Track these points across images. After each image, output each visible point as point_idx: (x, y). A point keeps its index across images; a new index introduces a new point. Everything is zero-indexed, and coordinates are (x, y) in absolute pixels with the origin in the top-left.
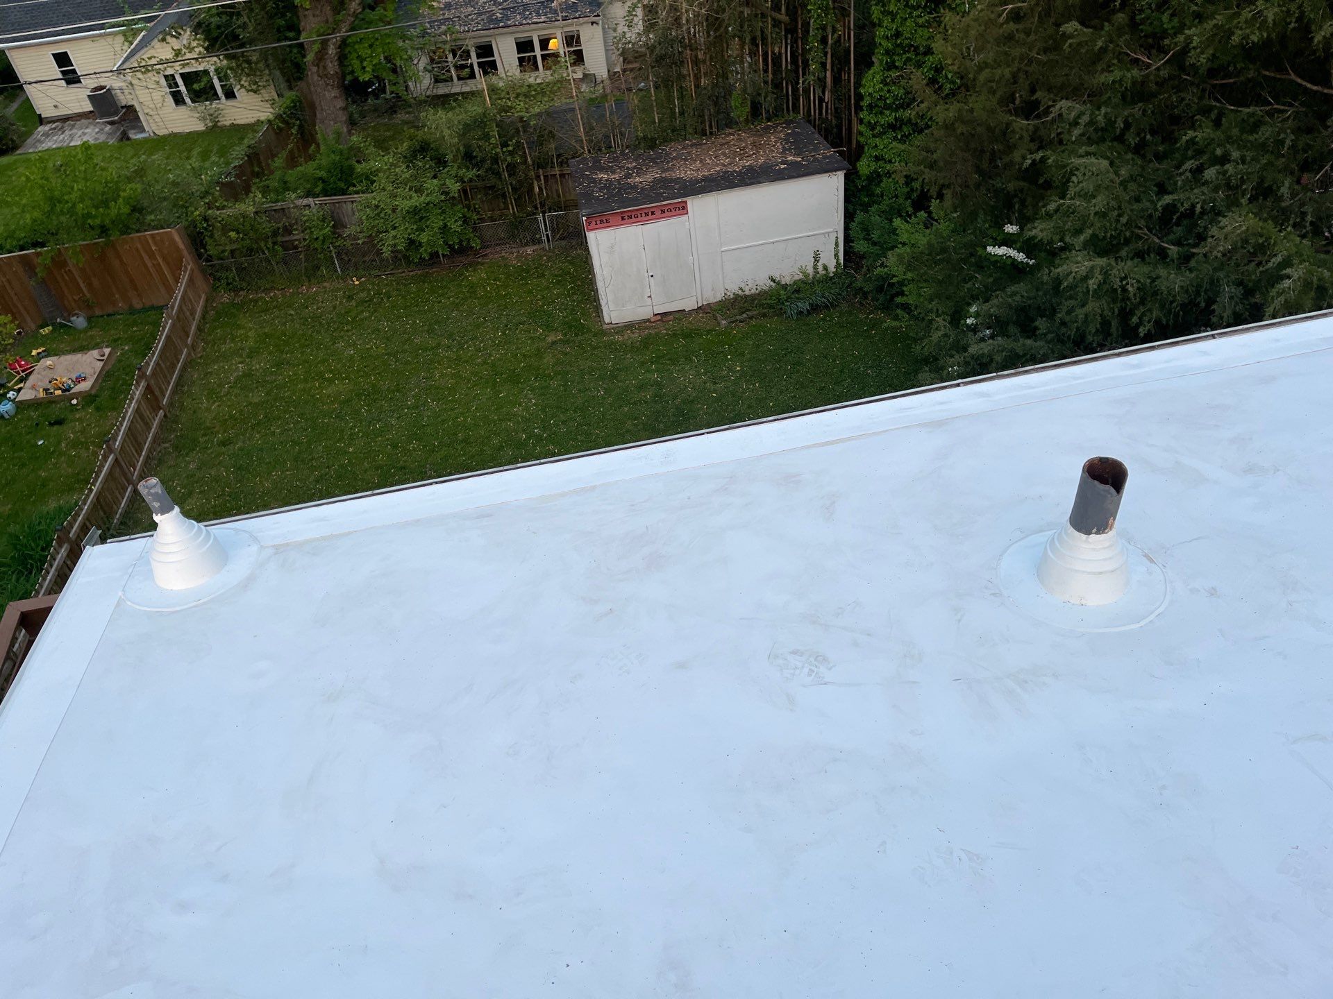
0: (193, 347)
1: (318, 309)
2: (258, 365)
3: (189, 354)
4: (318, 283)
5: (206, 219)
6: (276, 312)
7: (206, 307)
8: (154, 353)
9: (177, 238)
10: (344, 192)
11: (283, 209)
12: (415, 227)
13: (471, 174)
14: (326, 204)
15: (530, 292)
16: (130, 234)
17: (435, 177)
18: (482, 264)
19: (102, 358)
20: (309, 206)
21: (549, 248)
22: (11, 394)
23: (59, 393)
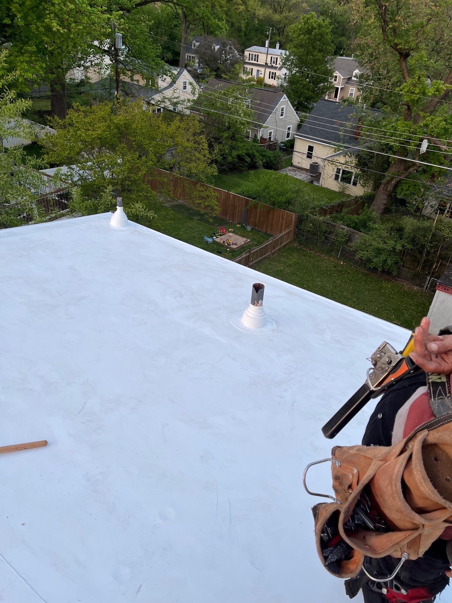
0: (273, 253)
1: (321, 264)
4: (329, 256)
5: (307, 216)
6: (308, 258)
7: (287, 244)
8: (258, 247)
9: (294, 218)
10: (360, 231)
11: (335, 226)
12: (374, 255)
13: (409, 246)
14: (350, 231)
16: (281, 209)
19: (246, 242)
20: (344, 229)
21: (425, 292)
22: (214, 237)
23: (226, 244)
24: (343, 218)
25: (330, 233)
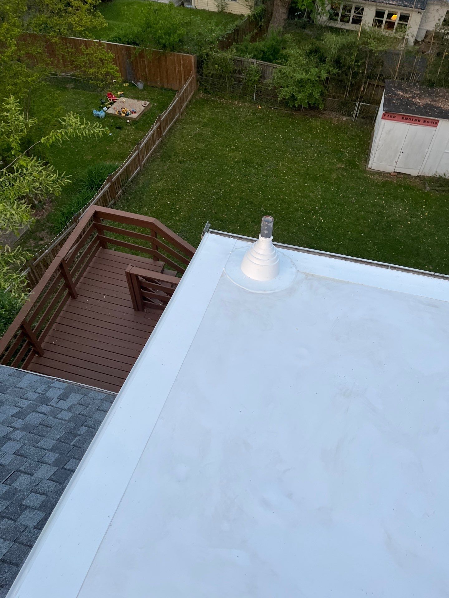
0: (182, 113)
1: (239, 114)
2: (206, 132)
3: (179, 116)
4: (243, 102)
5: (207, 55)
6: (221, 109)
7: (192, 97)
8: (167, 111)
9: (193, 61)
10: (271, 61)
11: (241, 61)
12: (297, 89)
13: (335, 71)
14: (261, 65)
15: (338, 139)
16: (174, 51)
17: (317, 67)
18: (320, 118)
19: (145, 106)
20: (254, 63)
21: (355, 120)
22: (105, 108)
23: (124, 115)
24: (248, 49)
25: (240, 72)
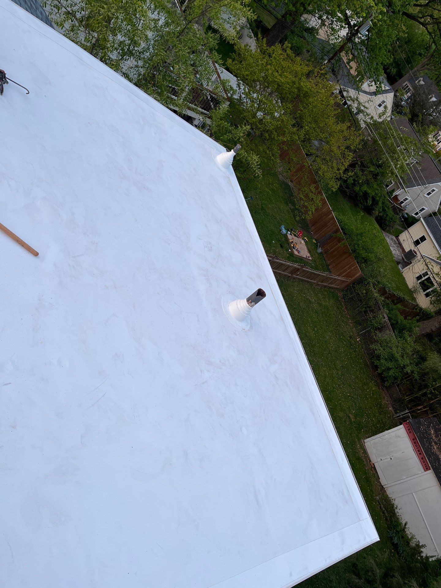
0: (318, 285)
4: (354, 326)
5: (368, 283)
6: (338, 312)
7: (335, 288)
8: (312, 270)
9: (358, 275)
10: (394, 330)
11: (380, 309)
12: (386, 357)
14: (387, 324)
16: (356, 260)
18: (379, 388)
19: (307, 257)
20: (385, 318)
21: (394, 418)
22: (289, 232)
23: (292, 246)
24: (392, 310)
25: (372, 311)
